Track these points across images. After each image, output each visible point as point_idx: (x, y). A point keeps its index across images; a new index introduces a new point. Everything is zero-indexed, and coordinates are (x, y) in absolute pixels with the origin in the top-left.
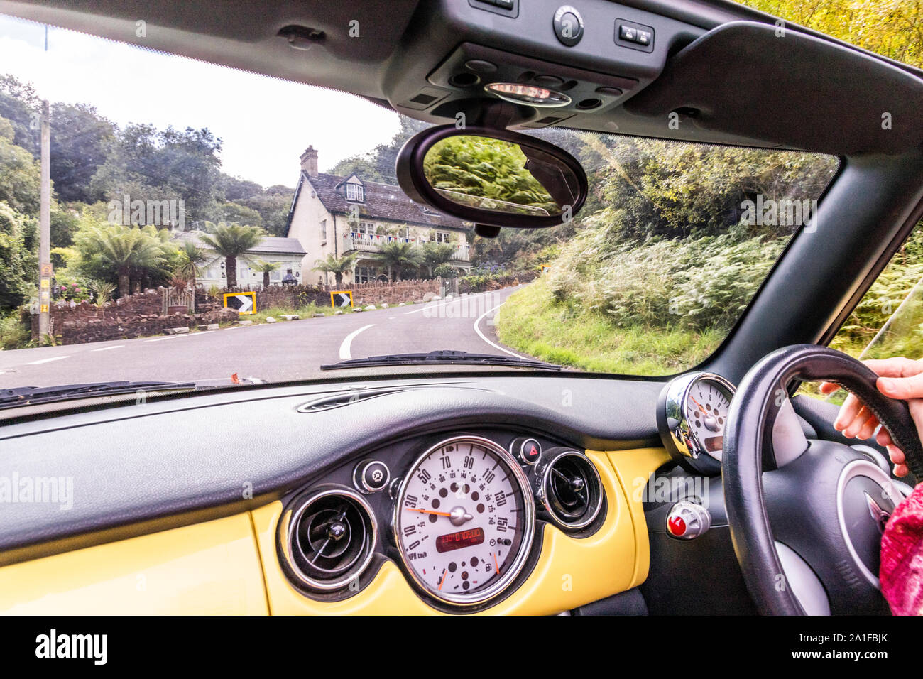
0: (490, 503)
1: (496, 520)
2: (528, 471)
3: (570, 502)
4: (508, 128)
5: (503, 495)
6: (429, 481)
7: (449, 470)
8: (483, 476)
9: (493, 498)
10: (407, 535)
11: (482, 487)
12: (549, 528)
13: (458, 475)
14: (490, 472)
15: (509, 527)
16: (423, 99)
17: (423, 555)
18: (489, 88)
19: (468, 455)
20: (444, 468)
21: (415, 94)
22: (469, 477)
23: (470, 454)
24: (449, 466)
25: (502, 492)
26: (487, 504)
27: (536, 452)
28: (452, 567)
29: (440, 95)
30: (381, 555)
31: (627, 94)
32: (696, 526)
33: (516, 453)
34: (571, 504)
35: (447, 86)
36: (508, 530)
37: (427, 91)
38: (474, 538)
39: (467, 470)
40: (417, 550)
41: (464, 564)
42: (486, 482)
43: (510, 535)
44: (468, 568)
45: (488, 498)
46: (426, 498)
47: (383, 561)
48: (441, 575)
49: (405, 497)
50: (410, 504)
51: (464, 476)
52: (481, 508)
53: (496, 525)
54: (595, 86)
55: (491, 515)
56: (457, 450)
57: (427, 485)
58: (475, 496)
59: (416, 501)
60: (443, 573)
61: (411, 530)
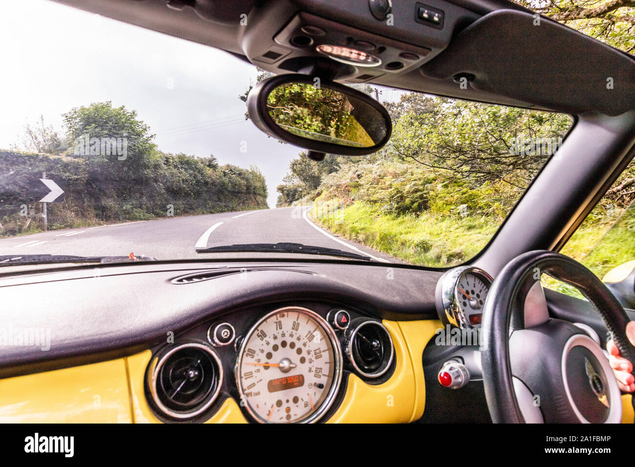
0: (310, 357)
1: (314, 369)
2: (340, 334)
3: (369, 358)
4: (334, 81)
5: (320, 351)
6: (265, 339)
7: (280, 331)
8: (306, 337)
9: (312, 353)
10: (246, 379)
11: (305, 345)
12: (352, 377)
13: (287, 335)
14: (311, 334)
15: (324, 375)
16: (272, 55)
17: (258, 394)
18: (319, 48)
19: (295, 320)
20: (277, 330)
21: (266, 51)
22: (295, 337)
23: (297, 320)
24: (281, 328)
25: (319, 349)
26: (307, 357)
27: (346, 321)
28: (279, 403)
29: (284, 52)
30: (226, 393)
31: (422, 60)
32: (460, 380)
33: (331, 321)
34: (370, 359)
35: (288, 45)
36: (322, 377)
37: (274, 49)
38: (299, 381)
39: (294, 332)
40: (254, 390)
41: (288, 401)
42: (308, 341)
43: (324, 380)
44: (291, 404)
45: (309, 353)
46: (262, 351)
47: (226, 397)
48: (270, 409)
49: (246, 350)
50: (250, 355)
51: (291, 336)
52: (303, 360)
53: (314, 373)
54: (399, 52)
55: (311, 365)
56: (288, 316)
57: (264, 342)
58: (299, 351)
59: (254, 353)
60: (272, 407)
61: (249, 375)
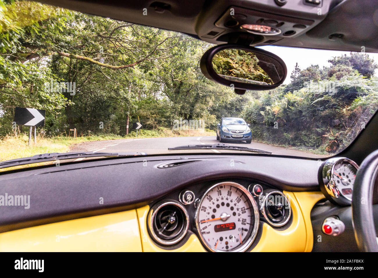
0: (238, 212)
1: (241, 220)
2: (256, 199)
3: (274, 214)
4: (251, 45)
5: (245, 209)
6: (212, 201)
7: (221, 196)
8: (236, 200)
9: (240, 210)
10: (202, 223)
11: (235, 205)
12: (265, 225)
13: (225, 199)
14: (239, 198)
15: (247, 223)
16: (213, 33)
17: (209, 233)
18: (242, 27)
19: (229, 190)
20: (218, 195)
21: (209, 31)
22: (229, 200)
23: (230, 190)
24: (221, 195)
25: (244, 207)
26: (237, 212)
27: (260, 191)
28: (221, 239)
29: (220, 31)
30: (190, 231)
31: (308, 27)
32: (337, 230)
33: (251, 190)
34: (276, 215)
35: (223, 27)
36: (247, 224)
37: (214, 30)
38: (233, 226)
39: (229, 197)
40: (206, 230)
41: (226, 238)
42: (237, 202)
43: (247, 227)
44: (228, 240)
45: (238, 209)
46: (210, 208)
47: (190, 234)
49: (201, 207)
50: (203, 210)
51: (227, 199)
52: (234, 214)
53: (241, 222)
54: (293, 24)
55: (239, 217)
56: (224, 187)
57: (211, 202)
58: (232, 209)
59: (206, 209)
60: (217, 241)
61: (203, 222)
